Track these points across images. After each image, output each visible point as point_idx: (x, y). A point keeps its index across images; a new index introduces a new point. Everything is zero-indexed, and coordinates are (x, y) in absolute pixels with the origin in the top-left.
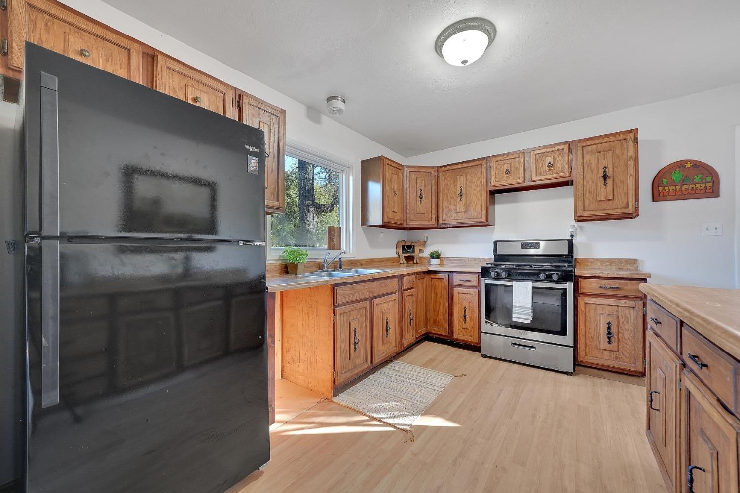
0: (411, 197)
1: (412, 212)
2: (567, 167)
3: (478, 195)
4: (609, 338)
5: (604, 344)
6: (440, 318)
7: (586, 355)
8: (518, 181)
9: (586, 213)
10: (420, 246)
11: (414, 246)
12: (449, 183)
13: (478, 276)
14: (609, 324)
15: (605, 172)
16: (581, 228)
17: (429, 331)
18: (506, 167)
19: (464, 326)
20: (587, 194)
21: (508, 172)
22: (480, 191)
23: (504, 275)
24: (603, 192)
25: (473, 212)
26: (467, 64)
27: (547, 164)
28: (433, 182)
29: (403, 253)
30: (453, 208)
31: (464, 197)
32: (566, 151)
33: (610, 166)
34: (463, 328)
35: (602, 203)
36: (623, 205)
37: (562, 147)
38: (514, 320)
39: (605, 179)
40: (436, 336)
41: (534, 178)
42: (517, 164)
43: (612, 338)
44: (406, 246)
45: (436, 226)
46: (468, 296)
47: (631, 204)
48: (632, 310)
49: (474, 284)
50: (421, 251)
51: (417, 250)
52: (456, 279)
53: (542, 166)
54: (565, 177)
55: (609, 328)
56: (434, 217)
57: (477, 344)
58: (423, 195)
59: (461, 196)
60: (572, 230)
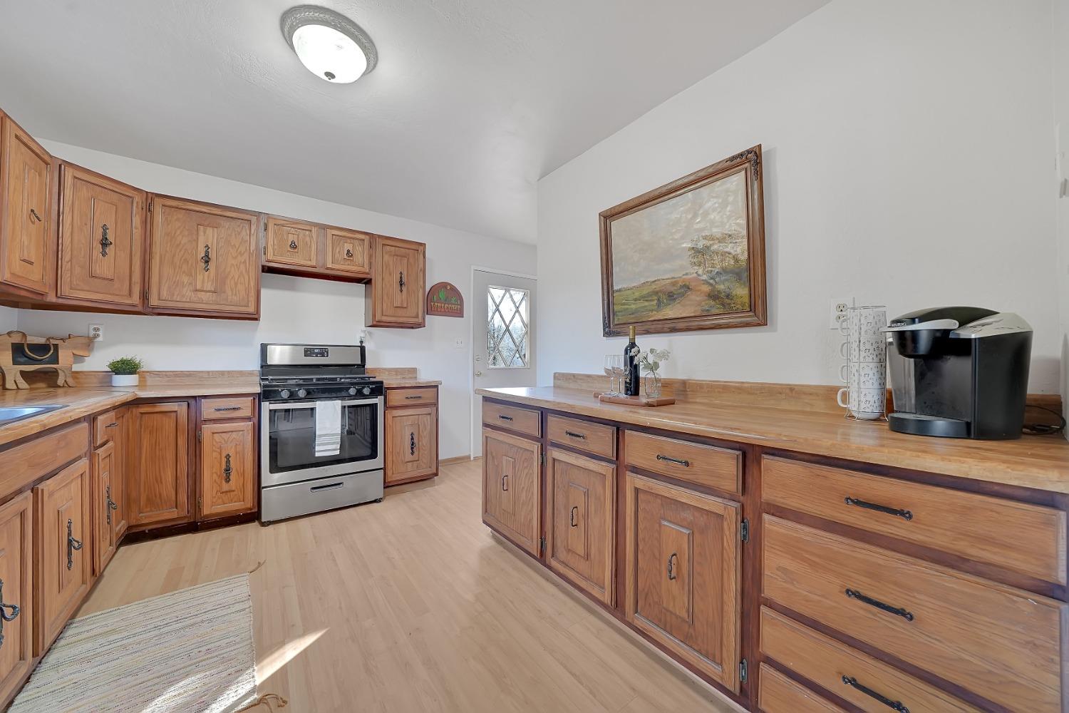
0: (76, 237)
1: (77, 270)
2: (366, 261)
3: (242, 267)
4: (412, 448)
5: (409, 457)
6: (167, 489)
7: (393, 474)
8: (309, 263)
9: (384, 319)
10: (75, 348)
11: (56, 346)
12: (178, 232)
13: (254, 399)
14: (412, 434)
15: (401, 278)
16: (370, 333)
17: (133, 522)
18: (291, 238)
19: (225, 487)
20: (385, 297)
21: (294, 246)
22: (245, 262)
23: (302, 393)
24: (399, 299)
25: (230, 293)
26: (332, 81)
27: (346, 252)
28: (137, 221)
29: (15, 362)
30: (185, 279)
31: (212, 265)
32: (367, 243)
33: (405, 273)
34: (223, 493)
35: (398, 309)
36: (414, 315)
37: (362, 237)
38: (317, 455)
39: (401, 285)
40: (150, 527)
41: (330, 265)
42: (308, 239)
43: (415, 448)
44: (28, 344)
45: (140, 309)
46: (234, 435)
47: (420, 315)
48: (429, 416)
49: (247, 412)
50: (78, 358)
51: (64, 356)
52: (208, 409)
53: (339, 252)
54: (363, 273)
55: (412, 439)
56: (137, 290)
57: (251, 509)
58: (111, 238)
59: (207, 262)
60: (363, 335)
